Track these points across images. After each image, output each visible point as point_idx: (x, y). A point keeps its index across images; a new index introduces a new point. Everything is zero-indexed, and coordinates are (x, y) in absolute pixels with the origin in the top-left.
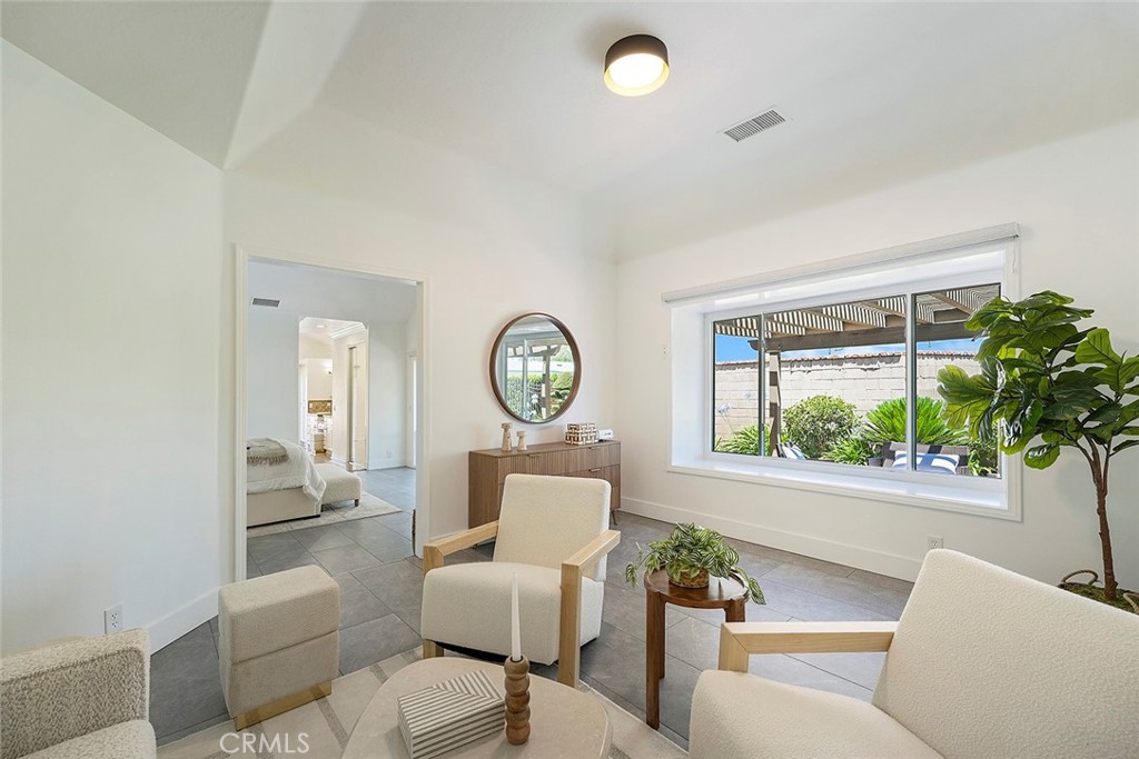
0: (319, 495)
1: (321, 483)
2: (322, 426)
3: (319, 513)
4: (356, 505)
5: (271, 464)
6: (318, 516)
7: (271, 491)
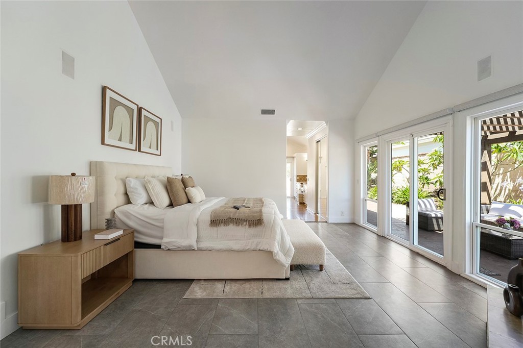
0: (287, 262)
1: (289, 249)
2: (302, 189)
3: (288, 276)
4: (321, 270)
5: (250, 226)
6: (287, 279)
7: (248, 250)
